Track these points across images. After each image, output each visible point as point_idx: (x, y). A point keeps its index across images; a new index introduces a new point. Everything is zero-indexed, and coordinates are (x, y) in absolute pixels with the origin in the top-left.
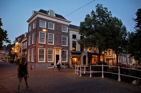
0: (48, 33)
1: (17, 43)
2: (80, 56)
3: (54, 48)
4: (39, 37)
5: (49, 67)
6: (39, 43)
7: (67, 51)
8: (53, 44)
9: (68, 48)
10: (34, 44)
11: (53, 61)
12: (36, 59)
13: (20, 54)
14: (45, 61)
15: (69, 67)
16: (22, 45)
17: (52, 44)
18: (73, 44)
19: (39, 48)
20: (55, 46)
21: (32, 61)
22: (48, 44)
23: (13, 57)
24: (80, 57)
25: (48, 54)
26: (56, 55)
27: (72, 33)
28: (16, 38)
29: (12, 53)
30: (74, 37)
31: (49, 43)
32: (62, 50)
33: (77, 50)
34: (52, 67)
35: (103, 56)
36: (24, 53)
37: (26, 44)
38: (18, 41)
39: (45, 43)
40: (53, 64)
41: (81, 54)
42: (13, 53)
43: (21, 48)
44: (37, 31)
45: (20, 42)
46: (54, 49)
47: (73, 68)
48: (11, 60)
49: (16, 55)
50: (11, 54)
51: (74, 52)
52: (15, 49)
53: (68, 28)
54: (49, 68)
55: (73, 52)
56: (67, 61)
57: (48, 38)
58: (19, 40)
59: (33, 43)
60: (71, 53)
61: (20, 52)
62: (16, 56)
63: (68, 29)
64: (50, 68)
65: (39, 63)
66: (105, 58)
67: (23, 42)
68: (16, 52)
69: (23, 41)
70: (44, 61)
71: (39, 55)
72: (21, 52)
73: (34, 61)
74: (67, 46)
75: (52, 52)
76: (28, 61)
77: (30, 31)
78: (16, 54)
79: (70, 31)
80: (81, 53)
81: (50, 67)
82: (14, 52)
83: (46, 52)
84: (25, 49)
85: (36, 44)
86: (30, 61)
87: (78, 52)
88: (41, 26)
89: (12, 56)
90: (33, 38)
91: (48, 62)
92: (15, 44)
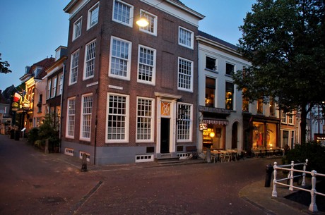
0: (140, 46)
1: (31, 82)
2: (225, 123)
3: (157, 94)
4: (111, 55)
5: (138, 158)
6: (110, 75)
7: (192, 108)
8: (153, 82)
9: (193, 97)
10: (91, 81)
11: (152, 140)
12: (99, 131)
13: (40, 112)
14: (126, 140)
15: (195, 157)
16: (47, 87)
17: (148, 82)
18: (206, 87)
19: (109, 94)
20: (159, 88)
21: (82, 137)
22: (139, 81)
23: (20, 120)
24: (225, 126)
25: (137, 116)
26: (162, 119)
27: (204, 52)
28: (28, 68)
29: (16, 109)
30: (211, 64)
31: (140, 78)
32: (178, 103)
33: (216, 106)
34: (150, 157)
35: (277, 124)
36: (53, 109)
37: (61, 83)
38: (32, 75)
39: (128, 78)
40: (151, 149)
41: (227, 118)
42: (20, 110)
43: (41, 96)
44: (102, 33)
45: (40, 77)
46: (155, 97)
47: (209, 161)
48: (13, 130)
49: (28, 116)
50: (15, 112)
51: (211, 110)
52: (25, 97)
53: (195, 34)
54: (140, 161)
55: (207, 110)
56: (190, 140)
57: (139, 62)
58: (35, 72)
59: (85, 78)
60: (201, 114)
61: (40, 106)
62: (26, 119)
63: (195, 38)
64: (144, 160)
65: (109, 145)
66: (282, 130)
67: (51, 78)
68: (26, 105)
69: (49, 74)
70: (123, 138)
71: (110, 117)
72: (43, 108)
73: (88, 139)
74: (191, 90)
75: (150, 109)
76: (67, 135)
77: (74, 39)
78: (26, 114)
79: (200, 46)
80: (228, 115)
81: (142, 158)
82: (21, 106)
83: (130, 107)
84: (58, 98)
85: (99, 80)
86: (73, 137)
87: (220, 112)
88: (115, 18)
89: (16, 117)
90: (85, 61)
91: (138, 141)
92: (24, 85)
